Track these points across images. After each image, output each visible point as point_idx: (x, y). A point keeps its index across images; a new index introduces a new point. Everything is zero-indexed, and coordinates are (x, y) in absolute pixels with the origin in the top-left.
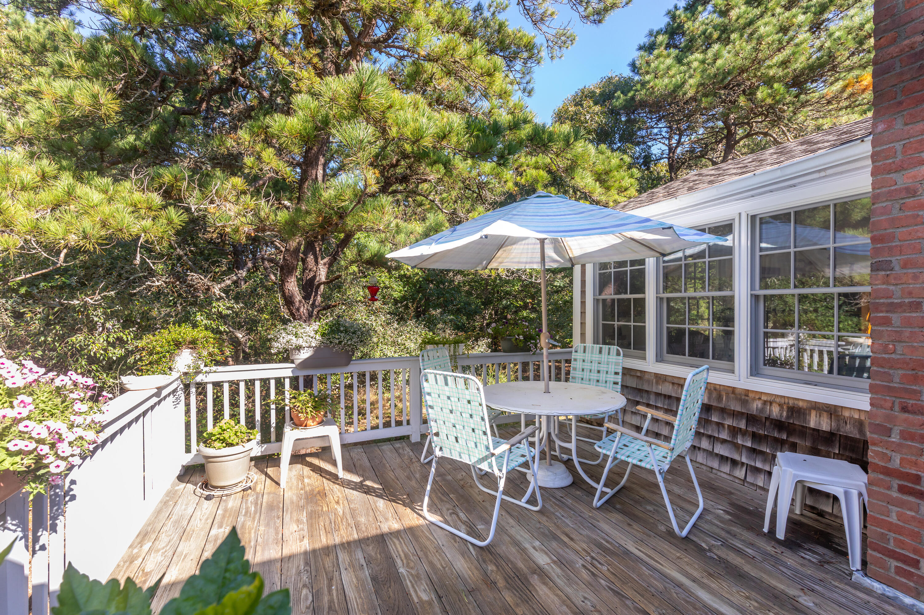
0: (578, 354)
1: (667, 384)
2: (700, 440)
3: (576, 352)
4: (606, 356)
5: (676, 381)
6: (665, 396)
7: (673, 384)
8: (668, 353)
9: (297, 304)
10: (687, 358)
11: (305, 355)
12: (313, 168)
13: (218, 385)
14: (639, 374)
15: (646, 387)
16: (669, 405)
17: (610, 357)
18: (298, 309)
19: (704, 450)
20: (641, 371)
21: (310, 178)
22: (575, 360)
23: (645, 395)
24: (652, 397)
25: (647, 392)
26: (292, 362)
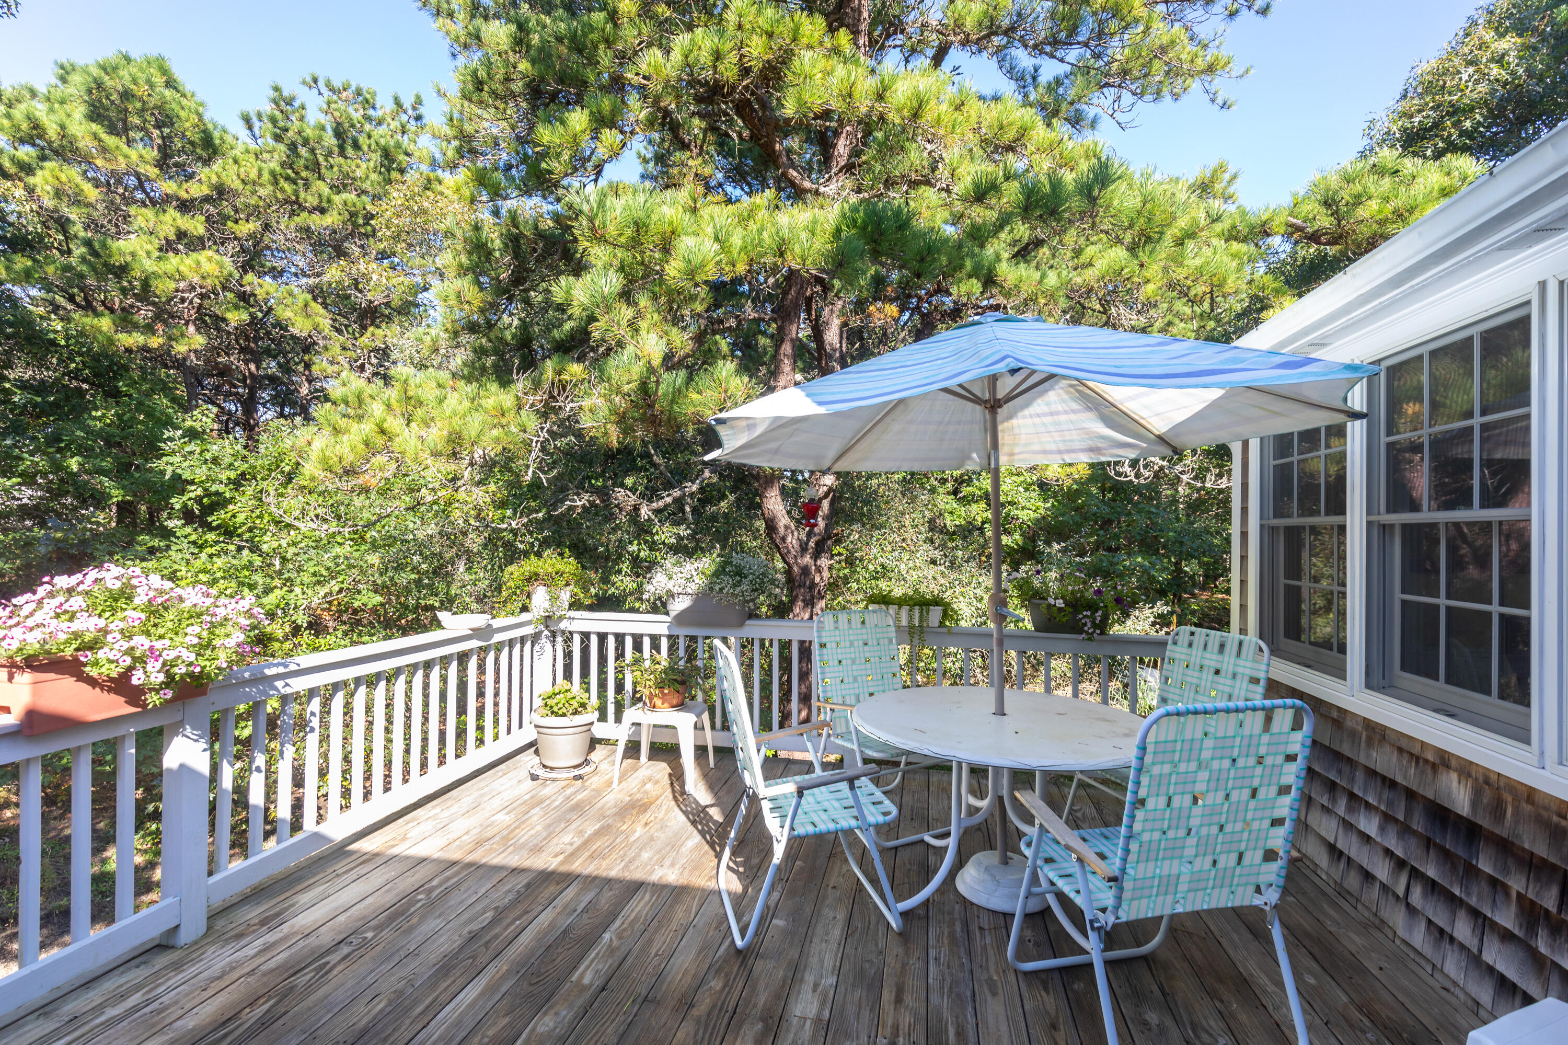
0: (1177, 648)
1: (1387, 749)
2: (1454, 914)
3: (1175, 643)
4: (1233, 659)
5: (1404, 744)
6: (1384, 778)
7: (1400, 750)
8: (1403, 668)
9: (782, 531)
10: (1439, 688)
11: (679, 605)
12: (791, 323)
13: (586, 636)
14: (1335, 715)
15: (1346, 750)
16: (1390, 804)
17: (1241, 662)
18: (783, 539)
19: (1462, 947)
20: (1340, 709)
21: (787, 338)
22: (1172, 660)
23: (1346, 769)
24: (1360, 775)
25: (1349, 760)
26: (667, 613)
